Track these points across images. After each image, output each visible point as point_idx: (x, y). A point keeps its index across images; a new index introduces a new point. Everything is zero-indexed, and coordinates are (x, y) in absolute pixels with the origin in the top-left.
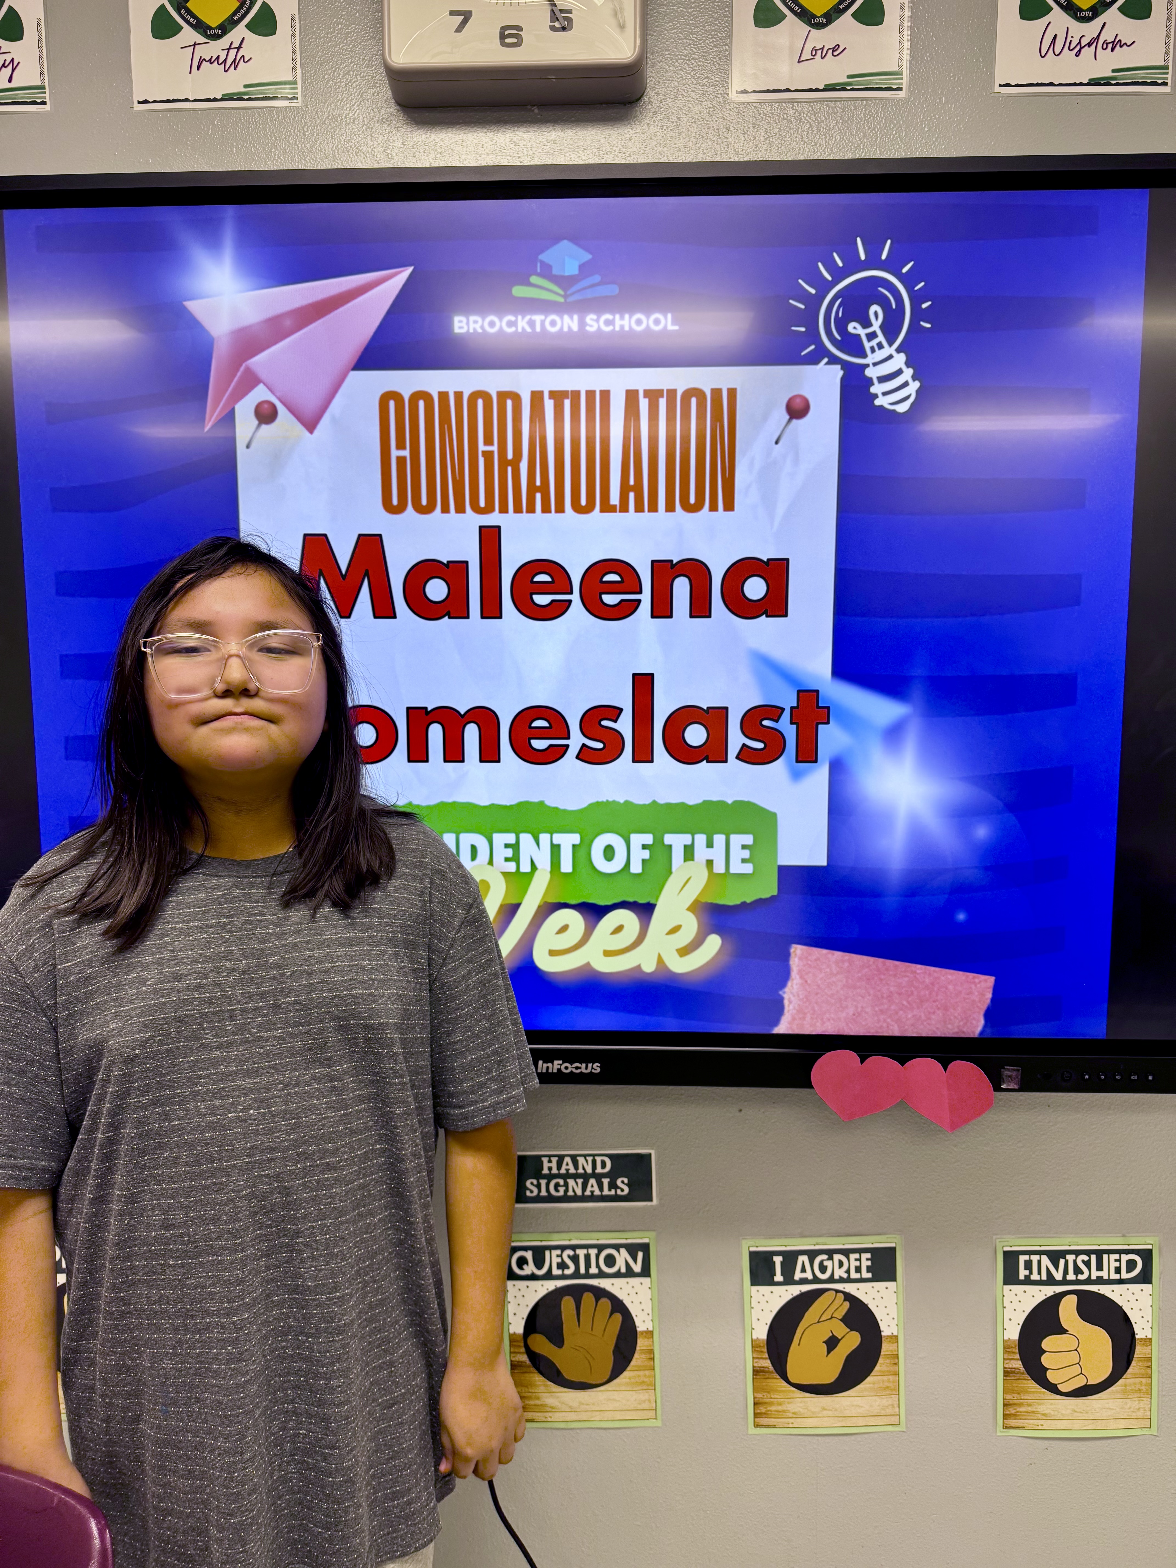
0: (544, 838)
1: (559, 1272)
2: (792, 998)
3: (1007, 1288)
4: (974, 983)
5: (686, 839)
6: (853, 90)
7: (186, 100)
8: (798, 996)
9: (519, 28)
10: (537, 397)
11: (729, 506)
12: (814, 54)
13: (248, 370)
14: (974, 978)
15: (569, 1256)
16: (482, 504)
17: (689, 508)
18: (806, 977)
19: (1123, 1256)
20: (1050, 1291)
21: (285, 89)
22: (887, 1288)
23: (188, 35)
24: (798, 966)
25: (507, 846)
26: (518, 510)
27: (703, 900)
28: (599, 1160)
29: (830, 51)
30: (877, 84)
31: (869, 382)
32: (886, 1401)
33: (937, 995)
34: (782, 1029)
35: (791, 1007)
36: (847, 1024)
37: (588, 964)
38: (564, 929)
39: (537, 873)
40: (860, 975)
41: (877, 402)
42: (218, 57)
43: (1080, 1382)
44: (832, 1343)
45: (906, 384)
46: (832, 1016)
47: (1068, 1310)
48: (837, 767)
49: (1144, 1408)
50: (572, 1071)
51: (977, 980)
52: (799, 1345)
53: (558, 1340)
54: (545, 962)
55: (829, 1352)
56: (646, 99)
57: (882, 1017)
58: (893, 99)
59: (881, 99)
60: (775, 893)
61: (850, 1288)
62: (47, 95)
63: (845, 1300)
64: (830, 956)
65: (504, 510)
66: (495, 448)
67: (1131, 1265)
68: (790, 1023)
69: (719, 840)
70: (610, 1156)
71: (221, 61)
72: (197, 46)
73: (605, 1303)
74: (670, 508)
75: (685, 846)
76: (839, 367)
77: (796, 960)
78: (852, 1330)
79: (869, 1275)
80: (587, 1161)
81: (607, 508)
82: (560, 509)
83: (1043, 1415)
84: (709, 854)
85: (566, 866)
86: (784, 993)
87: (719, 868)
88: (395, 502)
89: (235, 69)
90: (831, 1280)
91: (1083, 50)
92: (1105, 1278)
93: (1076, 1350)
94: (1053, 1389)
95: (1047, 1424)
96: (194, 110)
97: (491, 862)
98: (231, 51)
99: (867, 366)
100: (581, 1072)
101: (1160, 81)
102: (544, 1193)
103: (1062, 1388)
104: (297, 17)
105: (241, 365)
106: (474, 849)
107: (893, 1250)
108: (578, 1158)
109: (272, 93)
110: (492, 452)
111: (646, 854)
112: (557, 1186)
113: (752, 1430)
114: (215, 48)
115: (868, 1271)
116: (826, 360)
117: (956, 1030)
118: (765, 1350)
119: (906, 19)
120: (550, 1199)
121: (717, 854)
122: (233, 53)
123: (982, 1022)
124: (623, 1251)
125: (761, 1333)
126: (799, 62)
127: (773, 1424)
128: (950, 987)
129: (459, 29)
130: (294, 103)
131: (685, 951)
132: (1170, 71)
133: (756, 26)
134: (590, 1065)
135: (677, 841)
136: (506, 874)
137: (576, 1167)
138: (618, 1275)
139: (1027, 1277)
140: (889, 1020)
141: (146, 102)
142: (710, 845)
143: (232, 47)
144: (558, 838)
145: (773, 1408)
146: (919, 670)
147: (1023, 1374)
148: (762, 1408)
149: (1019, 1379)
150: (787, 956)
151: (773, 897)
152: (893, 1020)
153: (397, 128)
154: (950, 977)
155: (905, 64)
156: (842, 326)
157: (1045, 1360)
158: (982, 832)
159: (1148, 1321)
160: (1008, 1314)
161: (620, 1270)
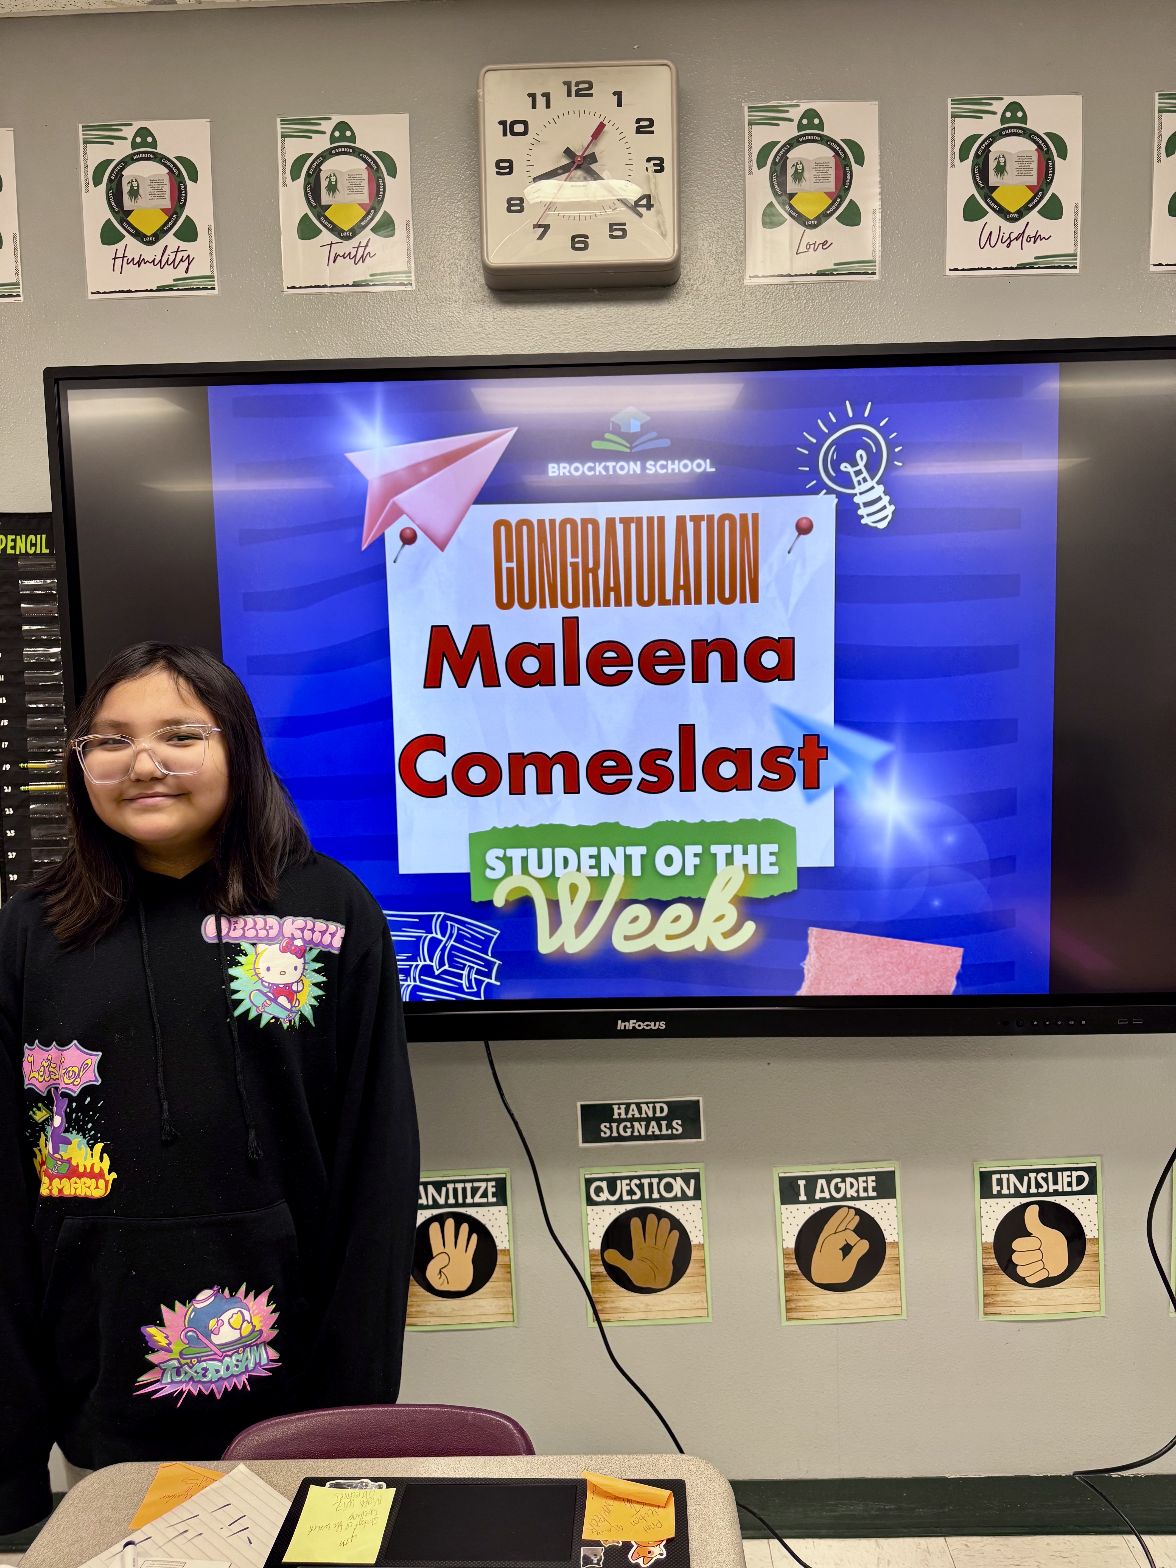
0: (619, 850)
1: (629, 1198)
2: (811, 969)
3: (983, 1201)
4: (948, 953)
5: (727, 848)
6: (838, 274)
7: (325, 286)
8: (815, 966)
9: (586, 237)
10: (610, 522)
11: (755, 599)
12: (808, 247)
13: (394, 504)
14: (948, 949)
15: (636, 1185)
16: (570, 601)
17: (724, 601)
18: (821, 952)
19: (1073, 1172)
20: (1017, 1202)
21: (402, 277)
22: (889, 1204)
23: (326, 236)
24: (814, 944)
25: (591, 857)
26: (597, 604)
27: (741, 895)
28: (658, 1106)
29: (821, 245)
30: (856, 270)
31: (857, 507)
32: (890, 1296)
33: (920, 963)
34: (803, 992)
35: (810, 975)
36: (853, 987)
37: (654, 946)
38: (635, 919)
39: (614, 877)
40: (861, 949)
41: (863, 521)
42: (350, 254)
43: (1043, 1275)
44: (847, 1249)
45: (884, 507)
46: (841, 981)
47: (1032, 1216)
48: (840, 791)
49: (1095, 1295)
50: (644, 1028)
51: (950, 951)
52: (820, 1251)
53: (628, 1254)
54: (622, 946)
55: (844, 1257)
56: (681, 283)
57: (879, 981)
58: (869, 281)
59: (859, 281)
60: (796, 888)
61: (859, 1205)
62: (216, 283)
63: (856, 1215)
64: (838, 935)
65: (586, 604)
66: (579, 560)
67: (1080, 1180)
68: (809, 987)
69: (752, 848)
70: (668, 1104)
71: (352, 256)
72: (333, 245)
73: (665, 1222)
74: (711, 601)
75: (727, 854)
76: (834, 496)
77: (813, 939)
78: (862, 1239)
79: (875, 1194)
80: (648, 1107)
81: (663, 602)
82: (628, 603)
83: (1015, 1302)
84: (746, 859)
85: (636, 871)
86: (804, 964)
87: (753, 870)
88: (505, 600)
89: (363, 262)
90: (845, 1198)
91: (1012, 243)
92: (1059, 1191)
93: (1039, 1249)
94: (1022, 1281)
95: (1018, 1310)
96: (331, 294)
97: (579, 870)
98: (360, 249)
99: (856, 495)
100: (651, 1029)
101: (1071, 265)
102: (615, 1134)
103: (1030, 1280)
104: (411, 222)
105: (389, 501)
106: (566, 860)
107: (893, 1173)
108: (642, 1105)
109: (392, 280)
110: (578, 563)
111: (697, 861)
112: (625, 1127)
113: (785, 1323)
114: (347, 247)
115: (873, 1191)
116: (824, 491)
117: (935, 990)
118: (794, 1257)
119: (877, 221)
120: (620, 1138)
121: (751, 859)
122: (361, 250)
123: (955, 983)
124: (679, 1179)
125: (790, 1243)
126: (797, 254)
127: (801, 1317)
128: (930, 957)
129: (541, 237)
130: (409, 288)
131: (727, 935)
132: (1078, 257)
133: (764, 227)
134: (657, 1023)
135: (720, 850)
136: (589, 878)
137: (640, 1112)
138: (675, 1199)
139: (999, 1192)
140: (884, 983)
141: (294, 287)
142: (745, 852)
143: (361, 245)
144: (630, 850)
145: (800, 1304)
146: (900, 718)
147: (998, 1270)
148: (792, 1304)
149: (995, 1274)
150: (805, 936)
151: (794, 891)
152: (887, 984)
153: (489, 307)
154: (929, 949)
155: (877, 255)
156: (836, 465)
157: (1015, 1258)
158: (950, 839)
159: (1095, 1225)
160: (985, 1222)
161: (676, 1194)
